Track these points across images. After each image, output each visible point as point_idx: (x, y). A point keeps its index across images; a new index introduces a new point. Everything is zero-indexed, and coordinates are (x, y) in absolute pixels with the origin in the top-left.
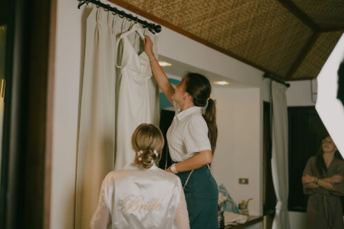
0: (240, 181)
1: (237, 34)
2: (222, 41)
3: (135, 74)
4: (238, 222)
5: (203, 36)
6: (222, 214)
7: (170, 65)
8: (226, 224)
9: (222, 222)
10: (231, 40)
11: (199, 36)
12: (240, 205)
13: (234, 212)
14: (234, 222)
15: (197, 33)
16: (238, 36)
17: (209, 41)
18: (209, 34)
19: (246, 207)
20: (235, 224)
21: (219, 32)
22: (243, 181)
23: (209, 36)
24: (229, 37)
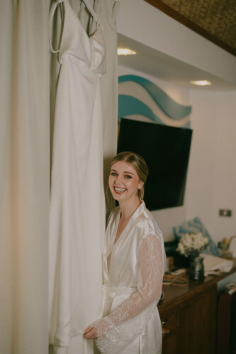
0: (221, 213)
1: (230, 11)
2: (208, 20)
3: (82, 64)
4: (221, 271)
5: (184, 11)
6: (201, 261)
7: (134, 53)
8: (206, 274)
9: (202, 271)
10: (221, 19)
11: (177, 9)
12: (219, 244)
13: (214, 255)
14: (217, 270)
15: (174, 4)
16: (232, 14)
17: (191, 19)
18: (192, 7)
19: (228, 246)
20: (217, 273)
21: (206, 5)
22: (225, 213)
23: (190, 12)
24: (219, 15)
